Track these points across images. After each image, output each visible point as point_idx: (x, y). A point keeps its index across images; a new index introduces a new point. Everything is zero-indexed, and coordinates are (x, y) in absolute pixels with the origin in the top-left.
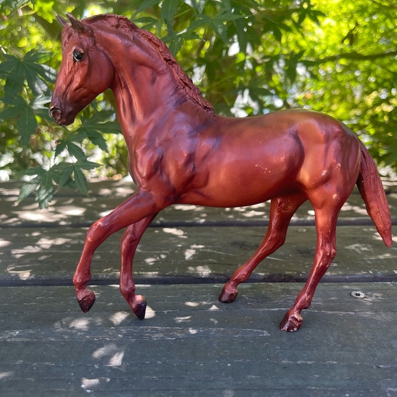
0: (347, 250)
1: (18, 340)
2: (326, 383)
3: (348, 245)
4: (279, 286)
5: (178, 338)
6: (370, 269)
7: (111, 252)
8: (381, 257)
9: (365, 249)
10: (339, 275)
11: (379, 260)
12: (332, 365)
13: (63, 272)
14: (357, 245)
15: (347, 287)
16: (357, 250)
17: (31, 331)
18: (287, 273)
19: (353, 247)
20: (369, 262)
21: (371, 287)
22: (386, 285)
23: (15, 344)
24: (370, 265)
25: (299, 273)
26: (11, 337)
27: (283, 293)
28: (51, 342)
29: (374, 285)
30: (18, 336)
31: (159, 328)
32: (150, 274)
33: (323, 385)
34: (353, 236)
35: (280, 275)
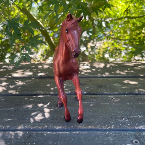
0: (114, 86)
1: (13, 110)
2: (96, 121)
3: (114, 84)
4: (89, 96)
5: (57, 110)
6: (119, 91)
7: (41, 86)
8: (123, 88)
9: (120, 85)
10: (109, 93)
11: (123, 89)
12: (98, 117)
13: (26, 92)
14: (117, 84)
15: (110, 96)
16: (117, 86)
17: (16, 108)
18: (93, 92)
19: (116, 85)
20: (119, 89)
21: (117, 96)
22: (122, 96)
23: (12, 111)
24: (119, 90)
25: (96, 92)
26: (11, 109)
27: (90, 98)
28: (22, 111)
29: (118, 96)
30: (13, 109)
31: (52, 107)
32: (52, 93)
33: (95, 122)
34: (117, 81)
35: (91, 93)
